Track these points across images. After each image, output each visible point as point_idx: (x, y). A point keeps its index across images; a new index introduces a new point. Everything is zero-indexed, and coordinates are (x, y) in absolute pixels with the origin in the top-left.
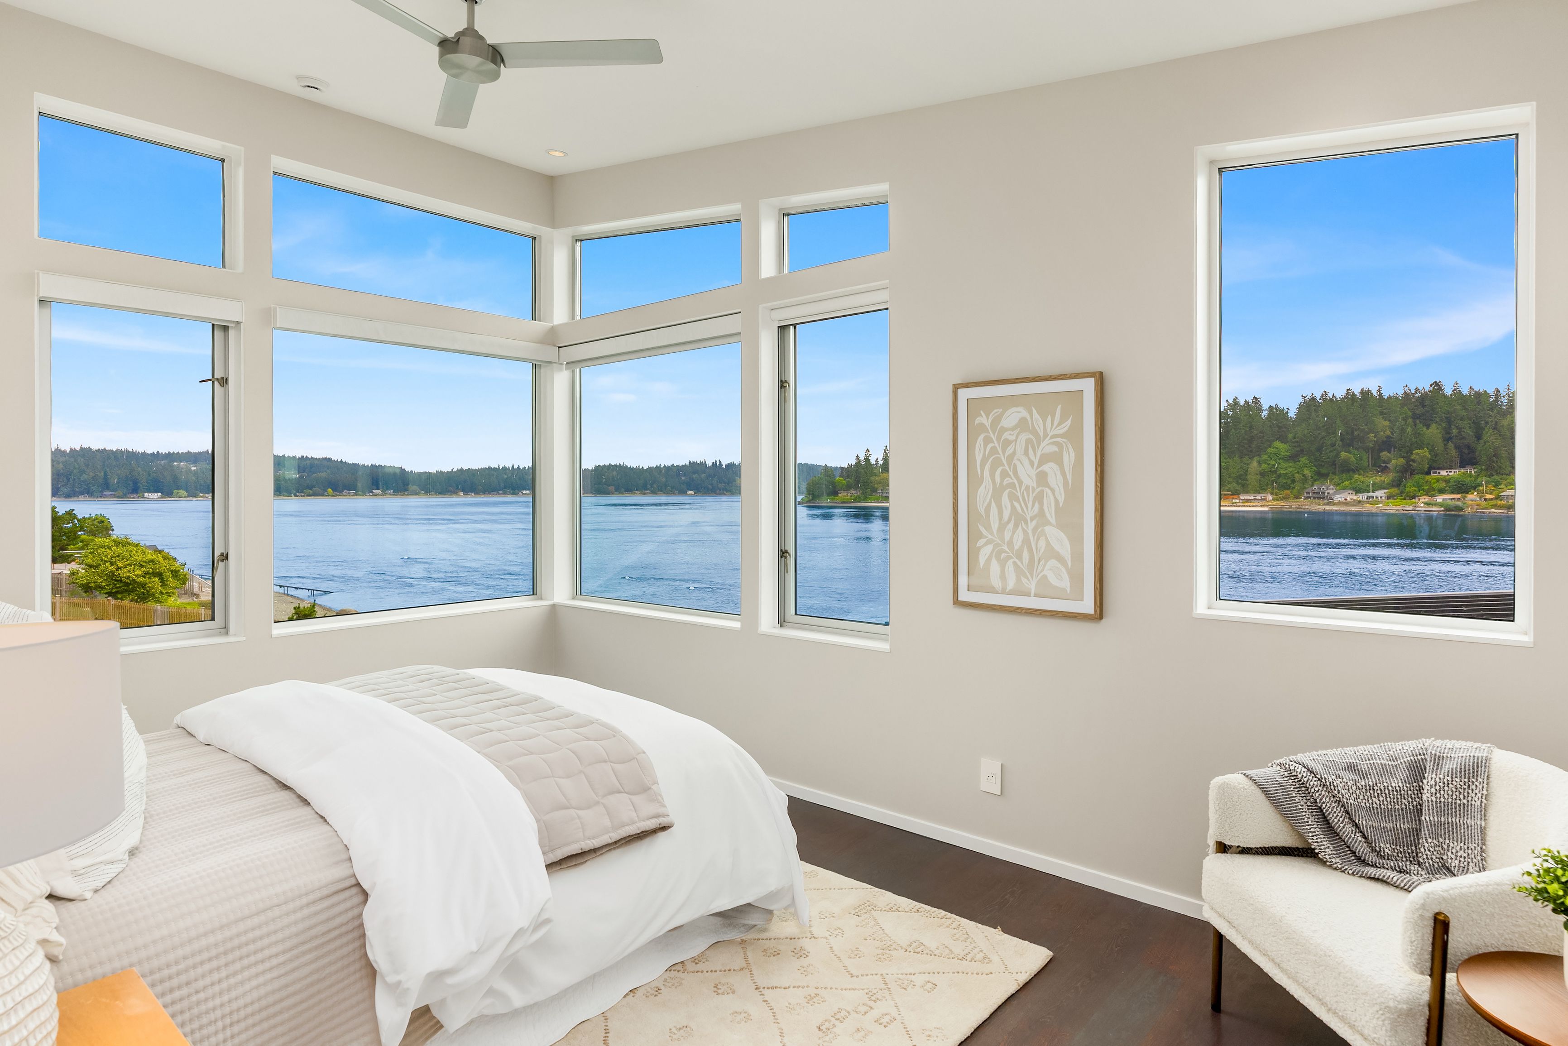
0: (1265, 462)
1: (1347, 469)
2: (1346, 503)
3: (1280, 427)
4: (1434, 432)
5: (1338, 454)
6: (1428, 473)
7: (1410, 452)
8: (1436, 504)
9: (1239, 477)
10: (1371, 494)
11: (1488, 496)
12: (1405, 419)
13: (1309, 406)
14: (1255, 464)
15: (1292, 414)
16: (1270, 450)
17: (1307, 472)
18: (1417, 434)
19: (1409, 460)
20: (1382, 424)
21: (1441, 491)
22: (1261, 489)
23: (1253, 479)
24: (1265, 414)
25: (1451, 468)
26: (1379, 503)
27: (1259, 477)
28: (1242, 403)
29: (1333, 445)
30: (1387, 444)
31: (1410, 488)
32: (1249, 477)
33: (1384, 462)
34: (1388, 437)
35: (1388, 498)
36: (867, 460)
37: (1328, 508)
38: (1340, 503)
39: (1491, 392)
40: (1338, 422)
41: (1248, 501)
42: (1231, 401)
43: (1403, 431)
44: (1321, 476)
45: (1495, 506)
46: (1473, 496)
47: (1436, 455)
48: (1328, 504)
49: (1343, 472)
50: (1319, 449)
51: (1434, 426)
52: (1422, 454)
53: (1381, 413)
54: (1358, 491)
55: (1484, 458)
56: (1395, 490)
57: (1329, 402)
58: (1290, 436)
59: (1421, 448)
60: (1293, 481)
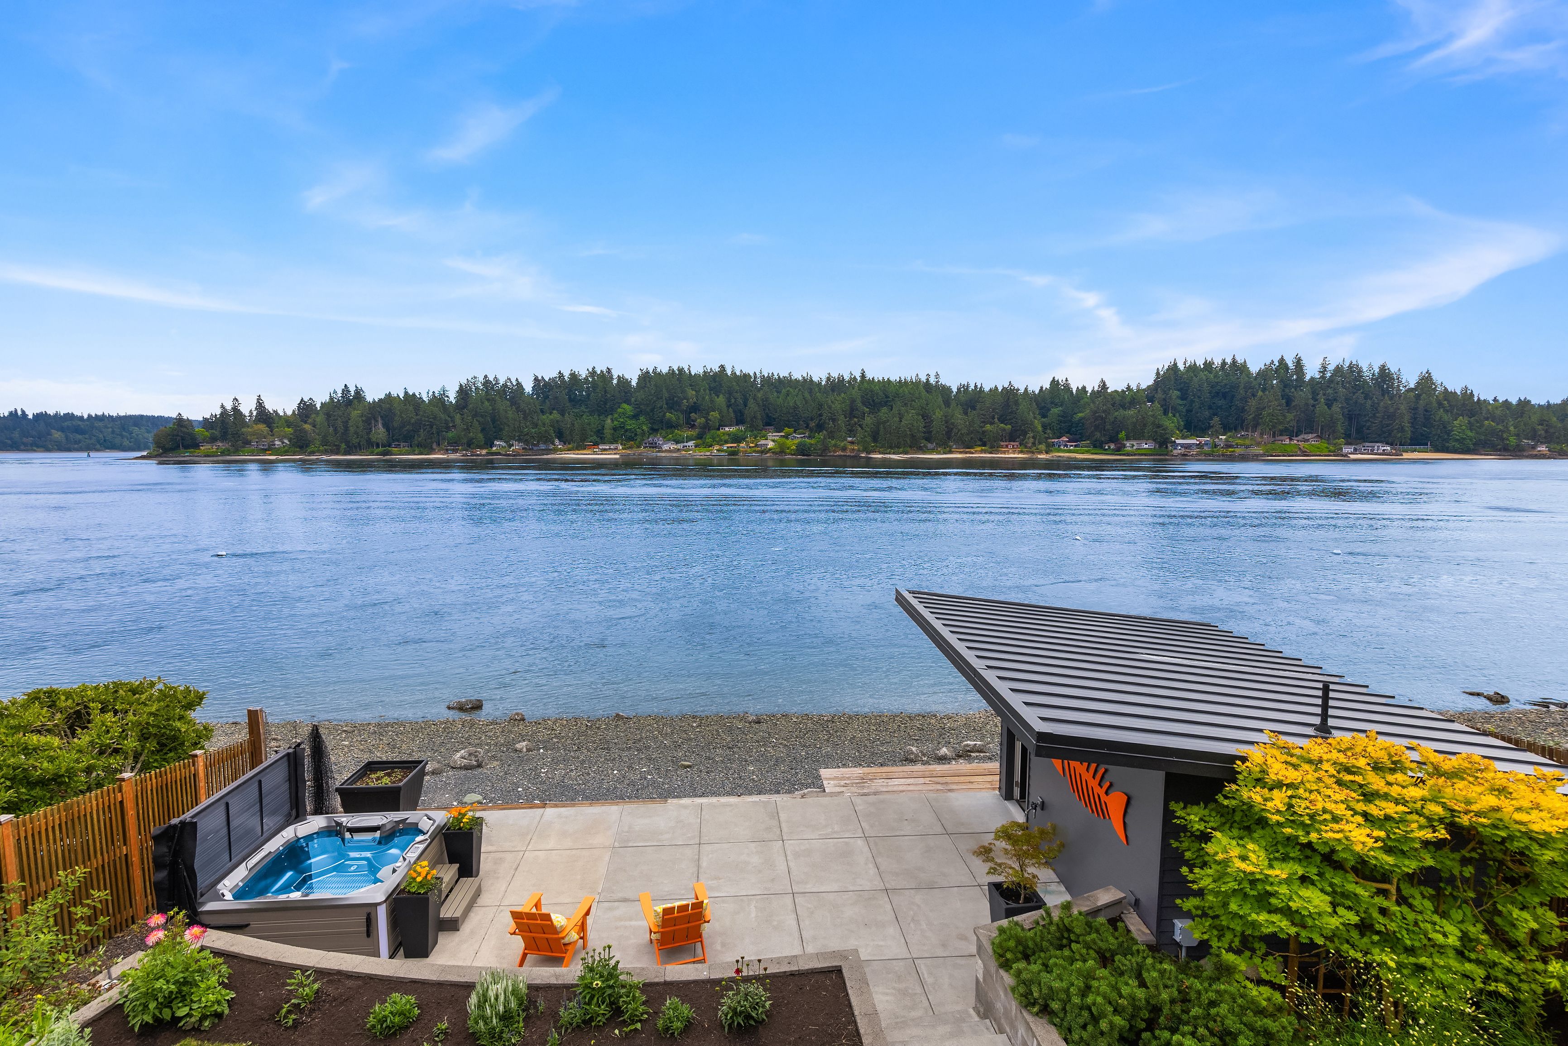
0: (616, 419)
1: (671, 426)
2: (670, 451)
3: (626, 393)
4: (721, 400)
5: (664, 415)
6: (719, 429)
7: (708, 414)
8: (723, 451)
9: (598, 431)
10: (685, 444)
11: (752, 445)
12: (704, 390)
13: (645, 377)
14: (609, 421)
15: (634, 383)
16: (619, 410)
17: (644, 428)
18: (712, 401)
19: (707, 420)
20: (691, 393)
21: (726, 442)
22: (614, 441)
23: (608, 432)
24: (615, 382)
25: (730, 425)
26: (690, 450)
27: (612, 431)
28: (599, 372)
29: (661, 408)
30: (695, 408)
31: (709, 440)
32: (605, 431)
33: (693, 421)
34: (695, 403)
35: (696, 447)
36: (235, 409)
37: (659, 454)
38: (666, 451)
39: (752, 374)
40: (664, 390)
41: (605, 450)
42: (591, 370)
43: (704, 398)
44: (654, 431)
45: (755, 452)
46: (743, 445)
47: (723, 417)
48: (659, 452)
49: (668, 428)
50: (652, 410)
51: (721, 396)
52: (714, 415)
53: (691, 385)
54: (677, 442)
55: (749, 419)
56: (699, 441)
57: (658, 375)
58: (633, 399)
59: (714, 411)
60: (636, 435)
